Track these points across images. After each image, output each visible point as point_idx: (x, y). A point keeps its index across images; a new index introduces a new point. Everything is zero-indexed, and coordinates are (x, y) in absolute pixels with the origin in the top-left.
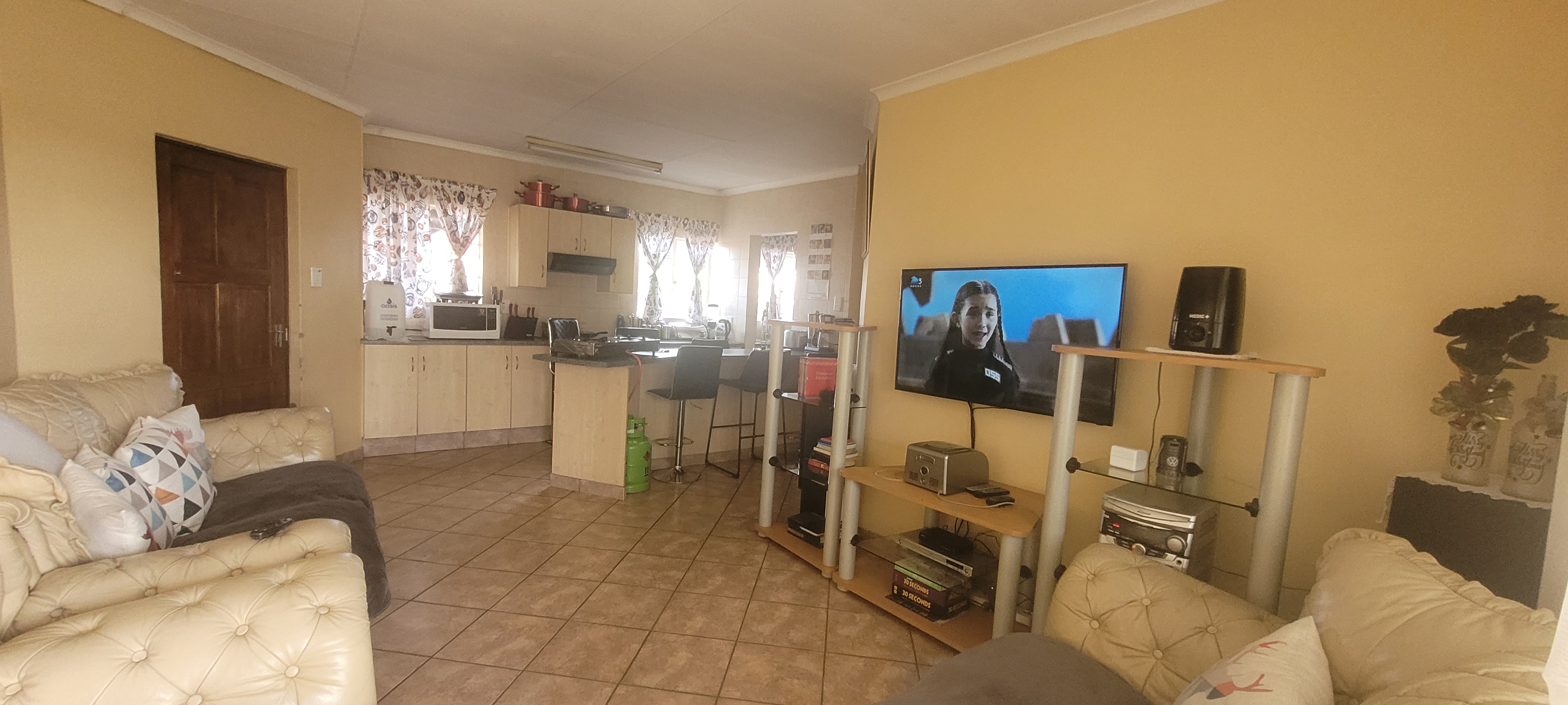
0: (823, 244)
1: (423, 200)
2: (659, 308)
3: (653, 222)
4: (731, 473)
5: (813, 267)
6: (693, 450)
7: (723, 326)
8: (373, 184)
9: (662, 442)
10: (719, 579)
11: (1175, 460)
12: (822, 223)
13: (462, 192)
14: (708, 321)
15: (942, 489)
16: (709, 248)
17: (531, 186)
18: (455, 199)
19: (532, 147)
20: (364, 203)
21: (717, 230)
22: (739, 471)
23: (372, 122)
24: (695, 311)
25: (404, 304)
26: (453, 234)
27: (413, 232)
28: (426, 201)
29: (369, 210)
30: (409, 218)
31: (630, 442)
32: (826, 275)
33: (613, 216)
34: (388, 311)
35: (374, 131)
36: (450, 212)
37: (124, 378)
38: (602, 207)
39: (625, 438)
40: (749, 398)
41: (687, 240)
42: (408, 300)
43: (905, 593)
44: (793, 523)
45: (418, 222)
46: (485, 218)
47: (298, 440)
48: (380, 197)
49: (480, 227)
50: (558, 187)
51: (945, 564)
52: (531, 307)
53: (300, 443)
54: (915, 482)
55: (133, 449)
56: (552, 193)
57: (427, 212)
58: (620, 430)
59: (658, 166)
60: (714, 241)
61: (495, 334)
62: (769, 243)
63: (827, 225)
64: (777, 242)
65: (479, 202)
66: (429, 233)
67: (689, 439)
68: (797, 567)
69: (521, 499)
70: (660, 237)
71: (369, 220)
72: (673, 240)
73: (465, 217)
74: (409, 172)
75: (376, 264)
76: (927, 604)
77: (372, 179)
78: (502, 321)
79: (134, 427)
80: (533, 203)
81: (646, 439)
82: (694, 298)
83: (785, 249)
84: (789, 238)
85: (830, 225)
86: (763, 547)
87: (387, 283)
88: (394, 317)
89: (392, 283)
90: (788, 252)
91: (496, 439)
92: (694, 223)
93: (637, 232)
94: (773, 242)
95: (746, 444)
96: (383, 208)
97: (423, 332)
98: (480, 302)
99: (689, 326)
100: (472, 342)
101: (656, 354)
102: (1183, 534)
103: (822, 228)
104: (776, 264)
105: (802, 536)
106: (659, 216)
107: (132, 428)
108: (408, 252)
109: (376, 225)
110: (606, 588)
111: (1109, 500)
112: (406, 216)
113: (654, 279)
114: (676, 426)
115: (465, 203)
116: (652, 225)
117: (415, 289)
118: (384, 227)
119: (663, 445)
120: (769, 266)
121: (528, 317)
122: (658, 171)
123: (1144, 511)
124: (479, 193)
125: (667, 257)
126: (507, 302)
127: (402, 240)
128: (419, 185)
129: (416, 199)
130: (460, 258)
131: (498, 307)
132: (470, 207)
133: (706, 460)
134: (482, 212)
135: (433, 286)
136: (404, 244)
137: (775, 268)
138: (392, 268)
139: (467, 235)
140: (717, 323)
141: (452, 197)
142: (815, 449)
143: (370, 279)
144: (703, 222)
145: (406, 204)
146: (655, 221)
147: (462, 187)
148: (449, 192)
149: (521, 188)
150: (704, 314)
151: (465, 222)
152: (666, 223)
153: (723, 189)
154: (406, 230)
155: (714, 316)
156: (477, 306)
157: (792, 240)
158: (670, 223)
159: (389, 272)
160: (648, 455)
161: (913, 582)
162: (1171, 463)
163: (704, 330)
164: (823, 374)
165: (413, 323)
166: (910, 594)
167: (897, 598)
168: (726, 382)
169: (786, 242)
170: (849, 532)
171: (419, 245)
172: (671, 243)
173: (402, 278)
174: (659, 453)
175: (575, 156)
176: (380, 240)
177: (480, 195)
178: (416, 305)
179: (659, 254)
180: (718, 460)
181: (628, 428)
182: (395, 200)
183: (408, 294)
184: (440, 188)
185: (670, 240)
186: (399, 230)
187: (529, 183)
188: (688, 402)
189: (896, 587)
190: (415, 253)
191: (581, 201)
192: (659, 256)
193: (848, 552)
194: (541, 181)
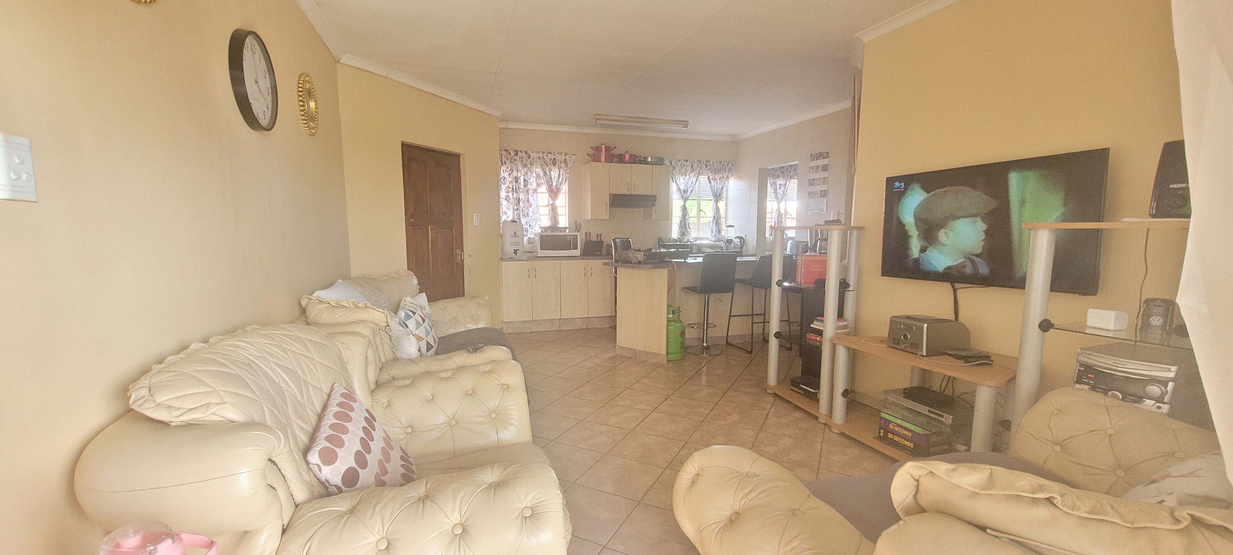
0: (821, 168)
1: (532, 166)
2: (689, 230)
3: (682, 166)
4: (745, 350)
5: (812, 189)
6: (717, 332)
7: (738, 242)
8: (504, 159)
9: (692, 326)
10: (735, 417)
11: (1159, 319)
12: (819, 152)
13: (554, 159)
14: (727, 239)
15: (922, 350)
16: (726, 182)
17: (598, 149)
18: (550, 164)
19: (599, 122)
20: (500, 172)
21: (732, 167)
22: (752, 349)
23: (502, 120)
24: (716, 231)
25: (524, 236)
26: (550, 187)
27: (527, 188)
28: (534, 167)
29: (502, 176)
30: (524, 179)
31: (670, 323)
32: (824, 194)
33: (653, 165)
34: (514, 240)
35: (503, 125)
36: (548, 173)
37: (394, 278)
38: (645, 158)
39: (666, 320)
40: (759, 294)
41: (709, 177)
42: (525, 232)
43: (890, 435)
44: (795, 383)
45: (530, 181)
46: (568, 175)
47: (474, 315)
48: (508, 168)
49: (566, 181)
50: (615, 148)
51: (927, 413)
52: (599, 234)
53: (475, 317)
54: (897, 347)
55: (405, 312)
56: (612, 152)
57: (534, 174)
58: (663, 315)
59: (685, 123)
60: (730, 176)
61: (577, 252)
62: (775, 174)
63: (824, 153)
64: (782, 173)
65: (565, 164)
66: (535, 188)
67: (712, 324)
68: (798, 414)
69: (597, 361)
70: (688, 177)
71: (502, 183)
72: (697, 178)
73: (557, 175)
74: (523, 149)
75: (506, 210)
76: (911, 445)
77: (503, 156)
78: (581, 244)
79: (402, 302)
80: (599, 161)
81: (681, 322)
82: (715, 221)
83: (789, 178)
84: (792, 168)
85: (827, 152)
86: (771, 399)
87: (513, 221)
88: (517, 244)
89: (516, 221)
90: (791, 180)
91: (579, 324)
92: (713, 164)
93: (671, 174)
94: (779, 172)
95: (758, 329)
96: (510, 174)
97: (534, 253)
98: (567, 231)
99: (712, 243)
100: (563, 258)
101: (687, 261)
102: (1163, 383)
103: (819, 156)
104: (781, 190)
105: (802, 392)
106: (687, 161)
107: (401, 303)
108: (524, 201)
109: (506, 186)
110: (655, 415)
111: (1083, 354)
112: (522, 178)
113: (684, 209)
114: (703, 314)
115: (556, 166)
116: (682, 168)
117: (529, 225)
118: (511, 186)
119: (693, 327)
120: (775, 192)
121: (597, 241)
122: (684, 127)
123: (1121, 363)
124: (565, 158)
125: (693, 192)
126: (584, 231)
127: (521, 194)
128: (529, 157)
129: (528, 166)
130: (554, 203)
131: (578, 234)
132: (560, 168)
133: (727, 341)
134: (567, 170)
135: (539, 222)
136: (522, 196)
137: (780, 194)
138: (515, 212)
139: (558, 187)
140: (734, 239)
141: (549, 162)
142: (812, 325)
143: (503, 220)
144: (720, 162)
145: (522, 170)
146: (684, 165)
147: (555, 155)
148: (547, 160)
149: (591, 152)
150: (723, 233)
151: (556, 178)
152: (692, 166)
153: (736, 135)
154: (523, 187)
155: (730, 234)
156: (565, 234)
157: (795, 170)
158: (695, 165)
159: (514, 216)
160: (683, 334)
161: (897, 426)
162: (1155, 323)
163: (722, 244)
164: (817, 266)
165: (528, 247)
166: (895, 436)
167: (883, 439)
168: (740, 281)
169: (790, 172)
170: (840, 386)
171: (530, 196)
172: (697, 180)
173: (521, 219)
174: (691, 334)
175: (626, 124)
176: (508, 195)
177: (565, 159)
178: (529, 235)
179: (687, 189)
180: (736, 342)
181: (668, 314)
182: (516, 168)
183: (525, 228)
184: (541, 157)
185: (696, 178)
186: (519, 187)
187: (596, 147)
188: (712, 296)
189: (882, 431)
190: (528, 201)
191: (631, 156)
192: (687, 192)
193: (840, 403)
194: (604, 145)
